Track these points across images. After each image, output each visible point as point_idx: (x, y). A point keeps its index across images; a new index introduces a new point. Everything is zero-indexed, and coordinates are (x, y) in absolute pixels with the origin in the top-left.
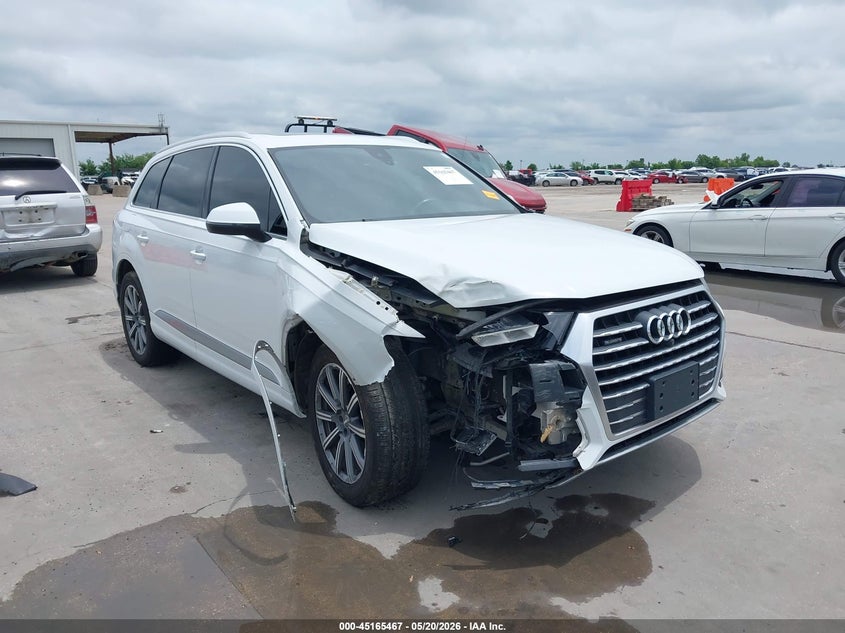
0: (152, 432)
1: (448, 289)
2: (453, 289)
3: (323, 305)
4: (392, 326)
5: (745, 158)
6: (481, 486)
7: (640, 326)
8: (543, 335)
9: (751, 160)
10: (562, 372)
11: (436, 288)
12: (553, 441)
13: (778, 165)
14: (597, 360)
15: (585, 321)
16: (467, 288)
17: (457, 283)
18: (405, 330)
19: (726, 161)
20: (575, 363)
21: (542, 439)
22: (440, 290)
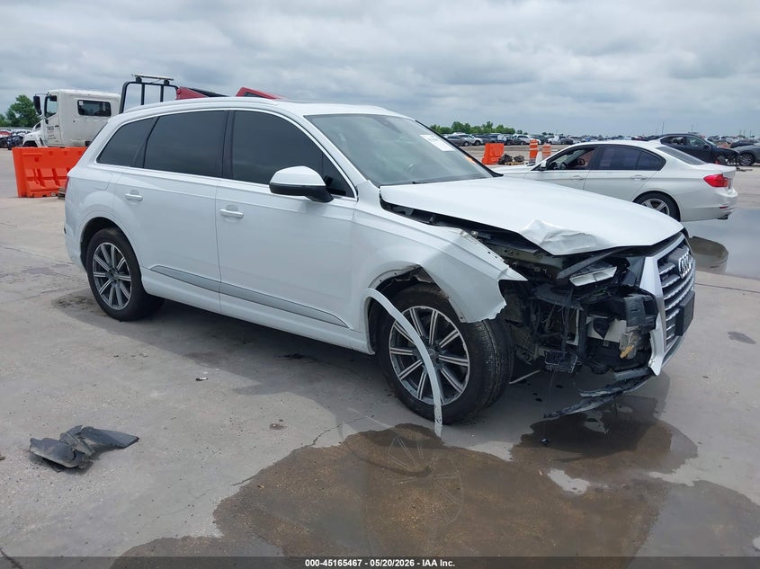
0: (198, 380)
1: (547, 240)
2: (551, 240)
3: (445, 256)
4: (504, 272)
5: (489, 125)
6: (587, 395)
7: (674, 266)
8: (620, 275)
9: (494, 127)
10: (645, 302)
11: (536, 239)
12: (630, 357)
13: (514, 132)
14: (666, 291)
15: (650, 263)
16: (563, 238)
17: (554, 235)
18: (514, 275)
19: (475, 128)
20: (651, 295)
21: (622, 356)
22: (541, 241)
